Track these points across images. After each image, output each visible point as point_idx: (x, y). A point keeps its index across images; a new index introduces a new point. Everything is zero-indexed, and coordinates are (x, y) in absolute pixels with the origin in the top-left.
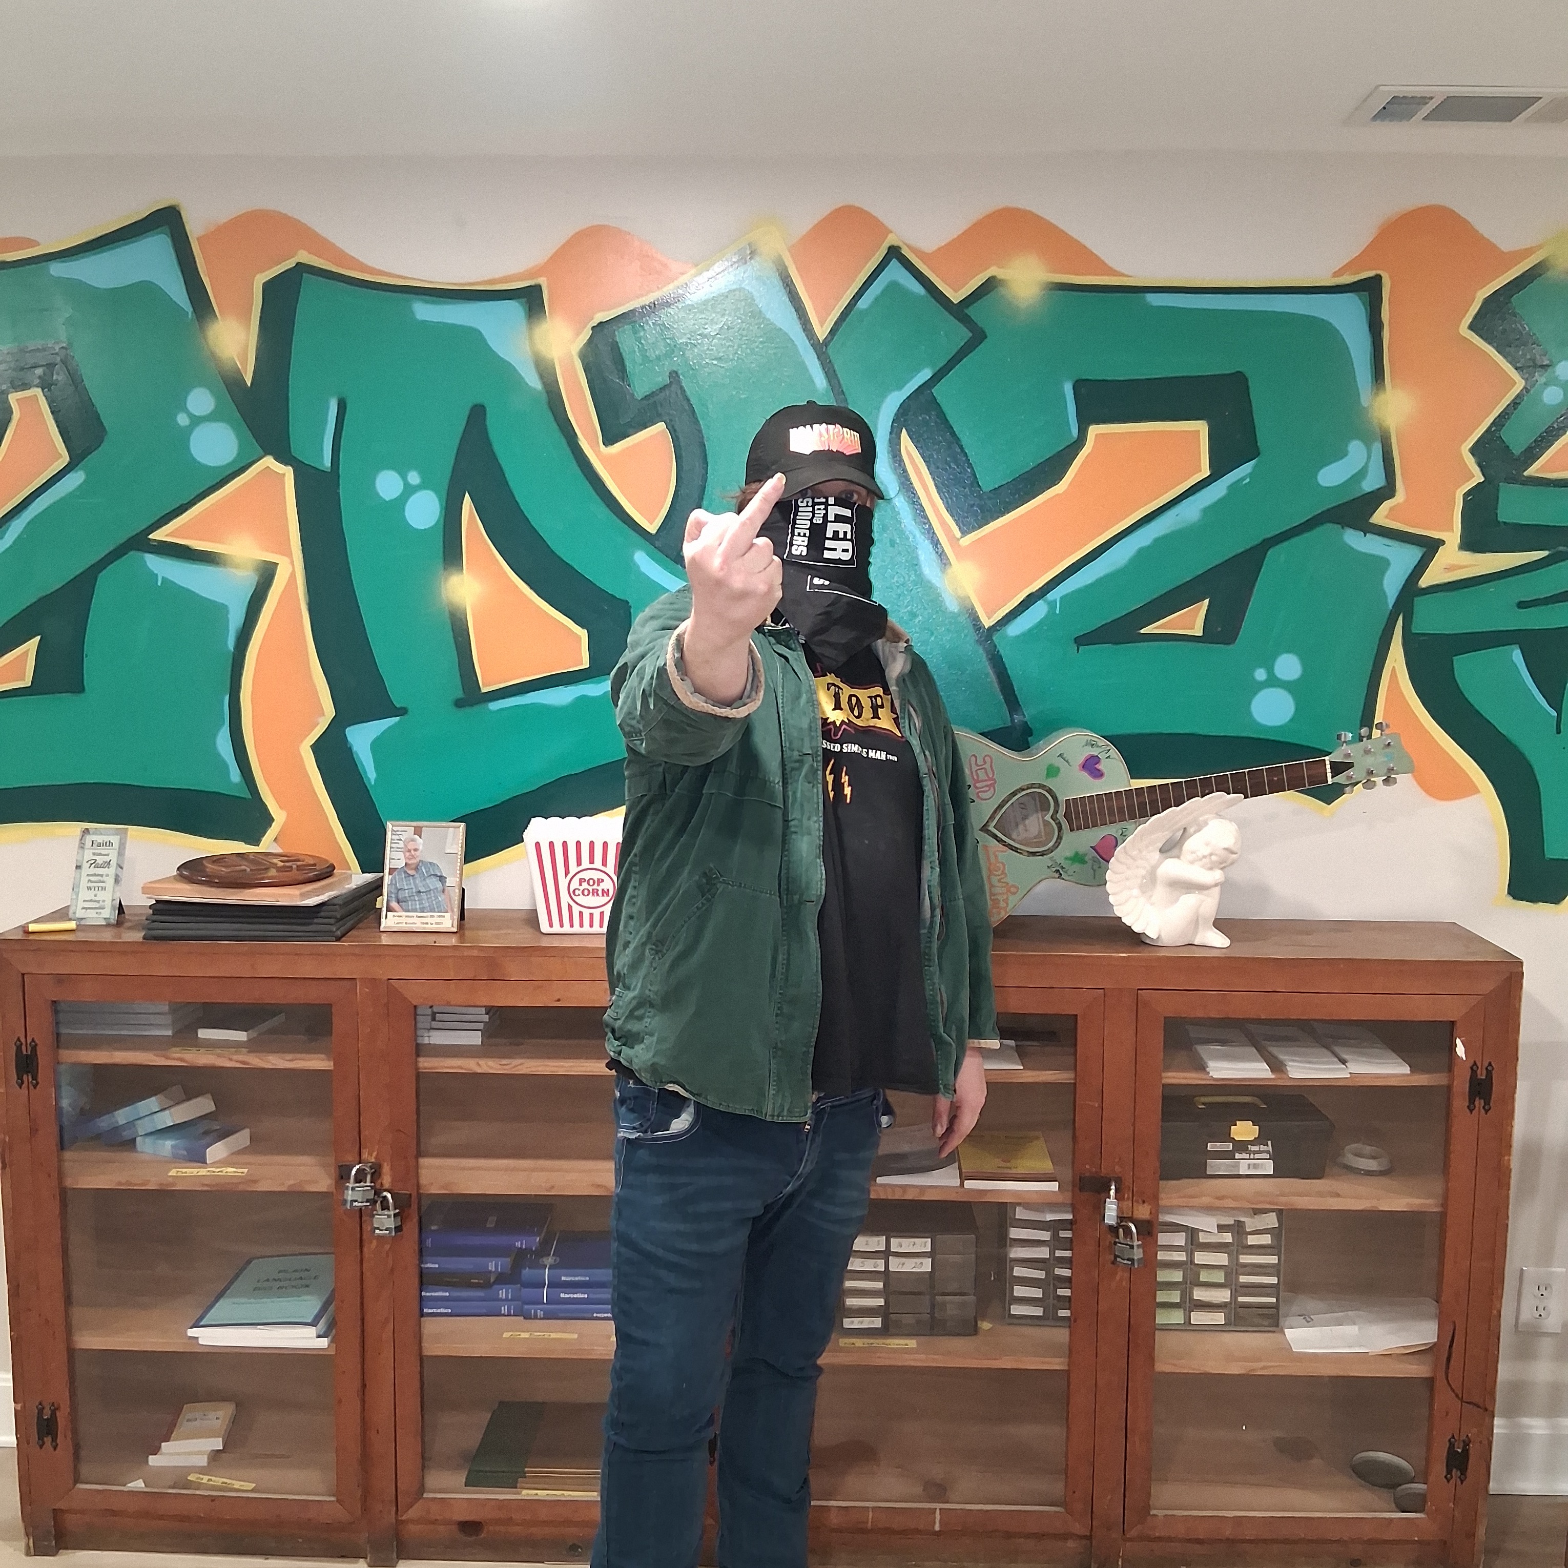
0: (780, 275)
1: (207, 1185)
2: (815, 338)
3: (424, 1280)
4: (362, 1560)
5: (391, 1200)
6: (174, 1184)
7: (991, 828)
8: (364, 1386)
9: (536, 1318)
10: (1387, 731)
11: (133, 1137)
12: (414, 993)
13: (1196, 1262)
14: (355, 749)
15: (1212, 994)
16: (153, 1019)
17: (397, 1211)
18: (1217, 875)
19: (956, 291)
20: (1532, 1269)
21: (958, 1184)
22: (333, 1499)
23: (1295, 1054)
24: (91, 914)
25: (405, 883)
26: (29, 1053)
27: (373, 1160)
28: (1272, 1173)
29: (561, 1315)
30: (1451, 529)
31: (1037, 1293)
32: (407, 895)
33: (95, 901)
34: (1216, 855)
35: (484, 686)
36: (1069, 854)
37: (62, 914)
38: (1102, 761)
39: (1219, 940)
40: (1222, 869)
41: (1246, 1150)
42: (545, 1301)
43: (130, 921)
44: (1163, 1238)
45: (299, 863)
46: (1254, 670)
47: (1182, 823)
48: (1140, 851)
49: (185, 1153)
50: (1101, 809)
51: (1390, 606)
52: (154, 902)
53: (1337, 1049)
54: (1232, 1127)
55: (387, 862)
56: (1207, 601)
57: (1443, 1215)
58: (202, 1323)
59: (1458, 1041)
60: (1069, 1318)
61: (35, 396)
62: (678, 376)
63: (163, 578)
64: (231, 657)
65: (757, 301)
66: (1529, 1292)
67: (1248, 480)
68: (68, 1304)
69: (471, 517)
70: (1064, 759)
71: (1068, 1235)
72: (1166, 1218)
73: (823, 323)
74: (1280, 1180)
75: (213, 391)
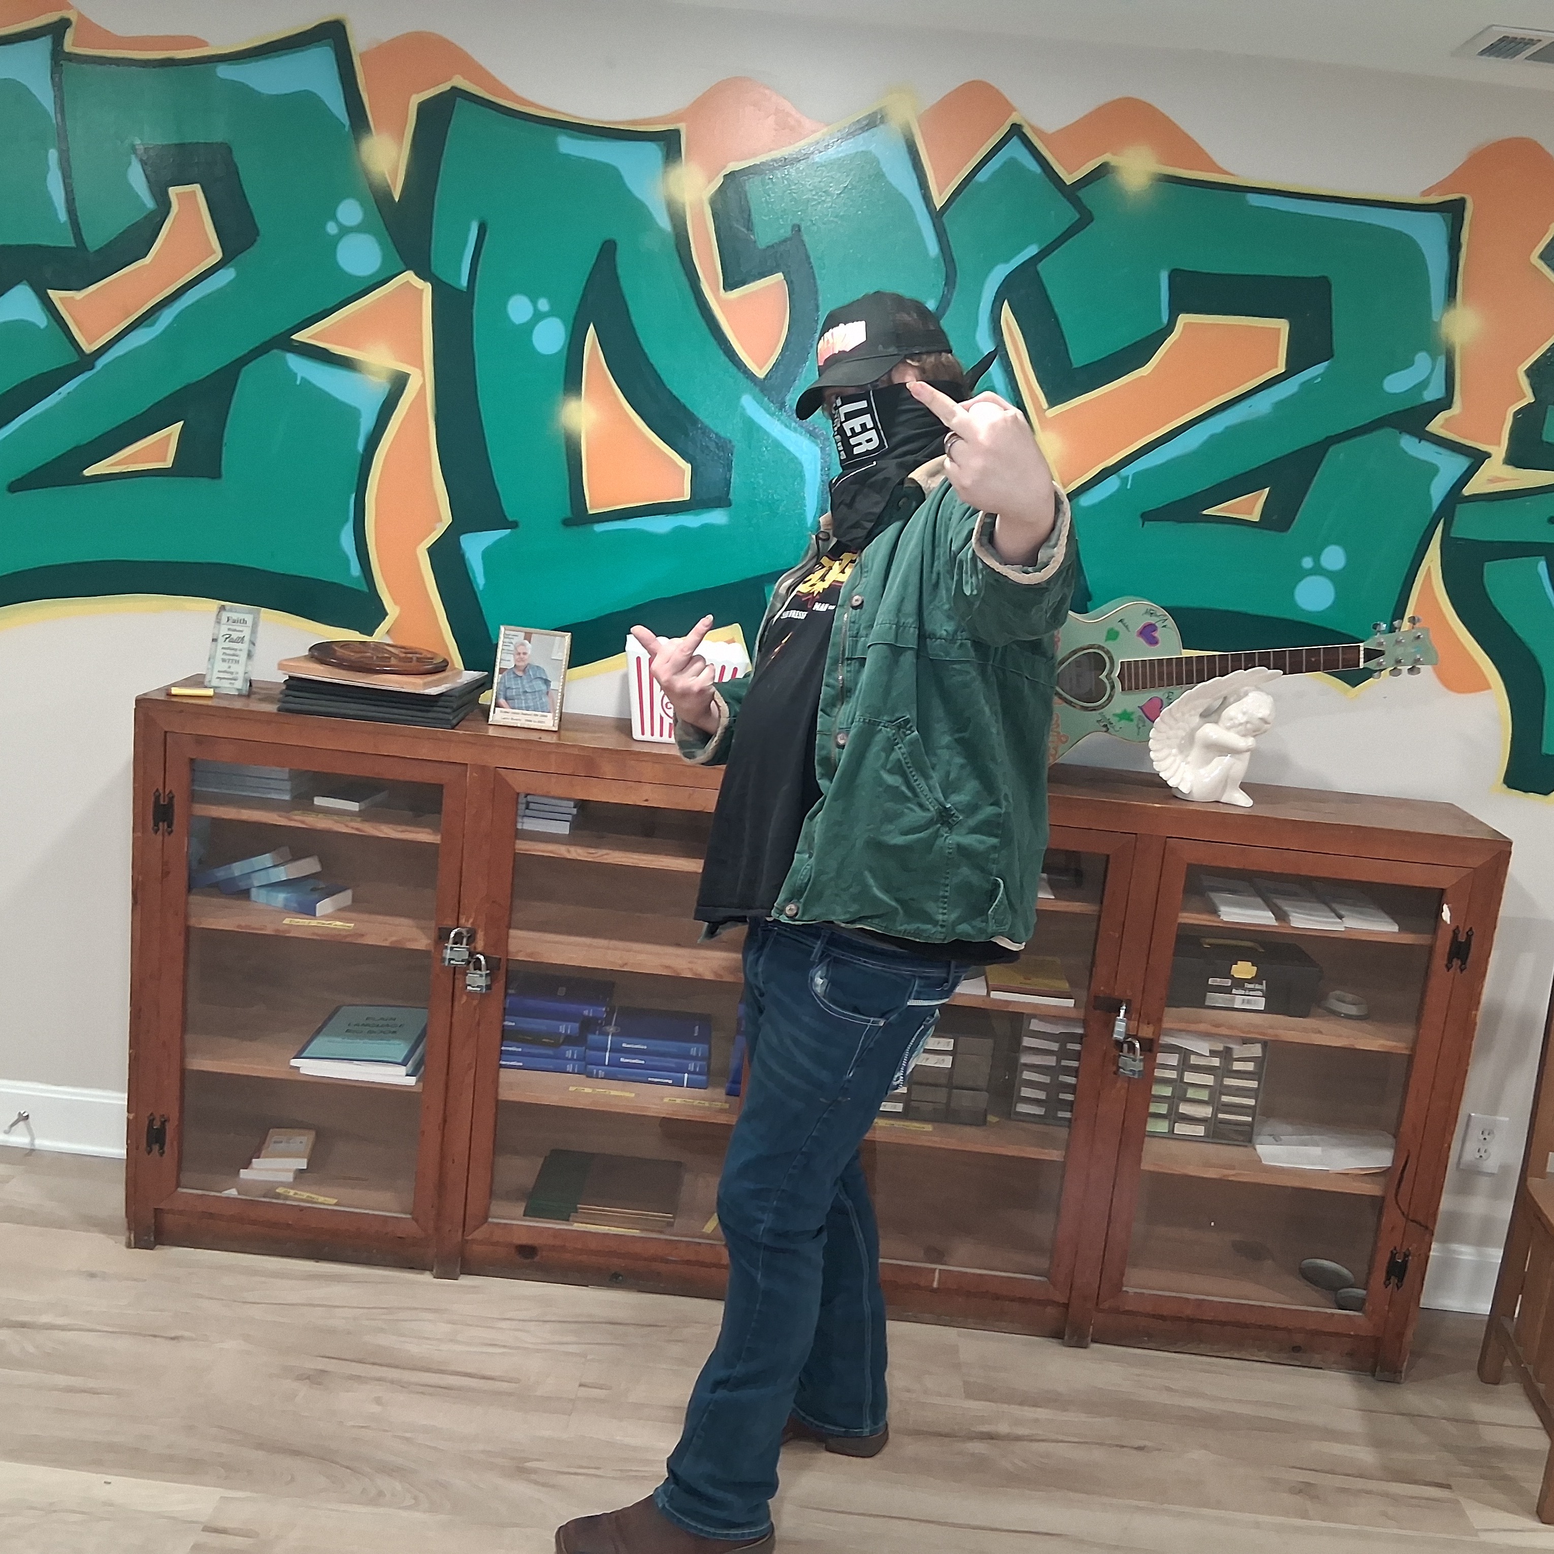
0: (907, 143)
1: (317, 935)
2: (932, 206)
3: (506, 1035)
4: (428, 1272)
5: (483, 962)
6: (288, 931)
8: (445, 1121)
9: (597, 1077)
10: (1417, 625)
11: (248, 887)
12: (519, 782)
13: (1185, 1081)
14: (467, 555)
15: (1232, 847)
16: (273, 784)
17: (488, 972)
18: (1250, 742)
19: (1070, 173)
20: (1479, 1115)
21: (985, 994)
22: (409, 1216)
23: (1297, 907)
24: (225, 684)
25: (513, 683)
26: (166, 803)
27: (469, 926)
28: (1263, 1009)
29: (619, 1076)
30: (1499, 444)
31: (1042, 1095)
32: (514, 694)
33: (229, 672)
34: (1251, 723)
35: (592, 508)
36: (1118, 711)
37: (197, 681)
38: (1160, 630)
39: (1243, 800)
40: (1254, 736)
41: (1243, 987)
42: (607, 1063)
43: (259, 694)
44: (1161, 1058)
45: (418, 655)
46: (1302, 557)
47: (1224, 692)
48: (1183, 714)
49: (295, 905)
50: (1152, 673)
51: (1434, 509)
52: (288, 678)
53: (1335, 906)
54: (1234, 966)
55: (498, 661)
56: (1267, 490)
57: (1410, 1058)
58: (304, 1055)
59: (1445, 907)
60: (1069, 1120)
61: (194, 192)
62: (799, 230)
63: (302, 378)
64: (359, 459)
65: (882, 165)
66: (1475, 1134)
67: (1319, 379)
68: (184, 1030)
69: (593, 347)
70: (1124, 624)
71: (1077, 1047)
72: (1166, 1039)
73: (941, 192)
74: (1268, 1015)
75: (362, 205)
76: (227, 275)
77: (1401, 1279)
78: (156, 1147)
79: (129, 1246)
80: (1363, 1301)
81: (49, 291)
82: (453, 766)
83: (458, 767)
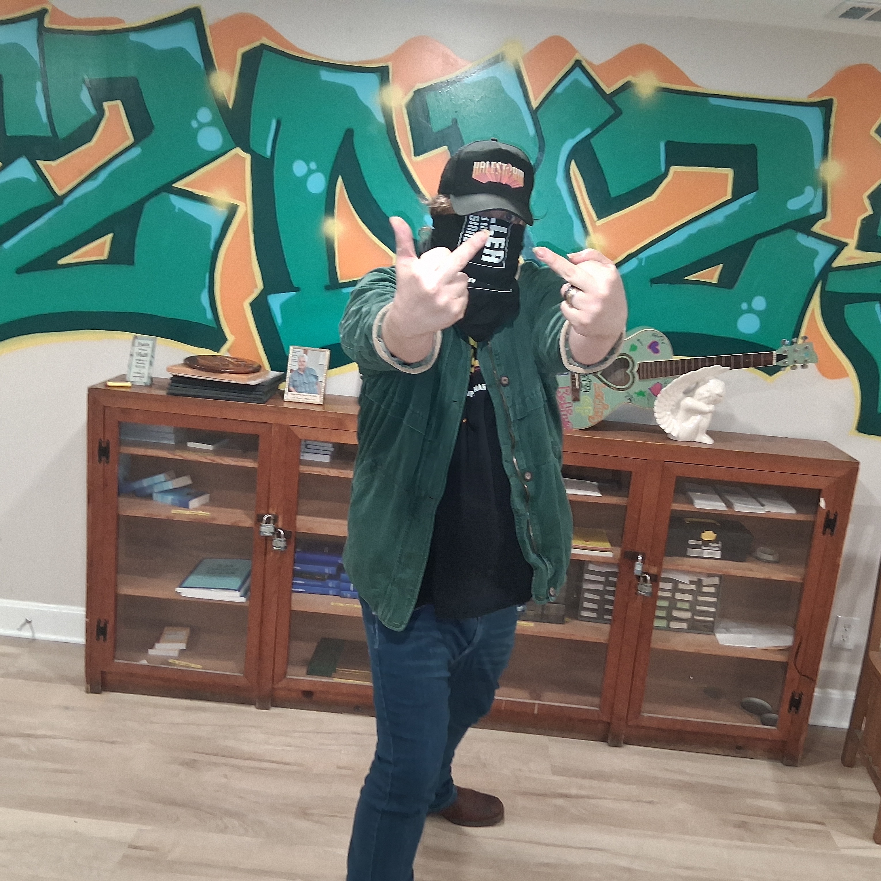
0: (516, 71)
1: (190, 519)
2: (531, 107)
3: (296, 574)
4: (253, 706)
5: (282, 534)
6: (174, 517)
8: (262, 622)
9: (347, 597)
10: (806, 341)
11: (152, 493)
12: (302, 433)
13: (676, 598)
14: (272, 307)
15: (703, 467)
16: (165, 435)
17: (285, 539)
18: (711, 407)
19: (609, 87)
20: (842, 617)
22: (242, 675)
23: (738, 500)
24: (137, 379)
25: (298, 378)
26: (105, 446)
27: (274, 513)
28: (720, 557)
30: (852, 238)
31: (595, 606)
32: (298, 384)
33: (140, 373)
34: (712, 397)
35: (340, 280)
36: (637, 391)
37: (122, 378)
38: (660, 345)
39: (707, 440)
40: (714, 404)
41: (708, 546)
42: (351, 589)
44: (662, 585)
45: (244, 363)
46: (741, 303)
47: (697, 379)
48: (673, 392)
49: (177, 503)
50: (656, 369)
51: (816, 276)
52: (172, 376)
53: (761, 500)
54: (703, 533)
55: (289, 365)
56: (721, 265)
57: (803, 584)
58: (184, 585)
59: (822, 499)
60: (610, 620)
61: (118, 105)
62: (457, 122)
63: (179, 208)
64: (211, 253)
65: (503, 84)
66: (840, 627)
67: (750, 203)
68: (117, 572)
69: (341, 188)
70: (640, 342)
71: (614, 579)
72: (664, 575)
73: (536, 99)
74: (723, 561)
75: (211, 110)
76: (136, 151)
77: (797, 708)
78: (102, 637)
79: (87, 692)
80: (776, 719)
81: (38, 161)
82: (264, 425)
83: (268, 425)
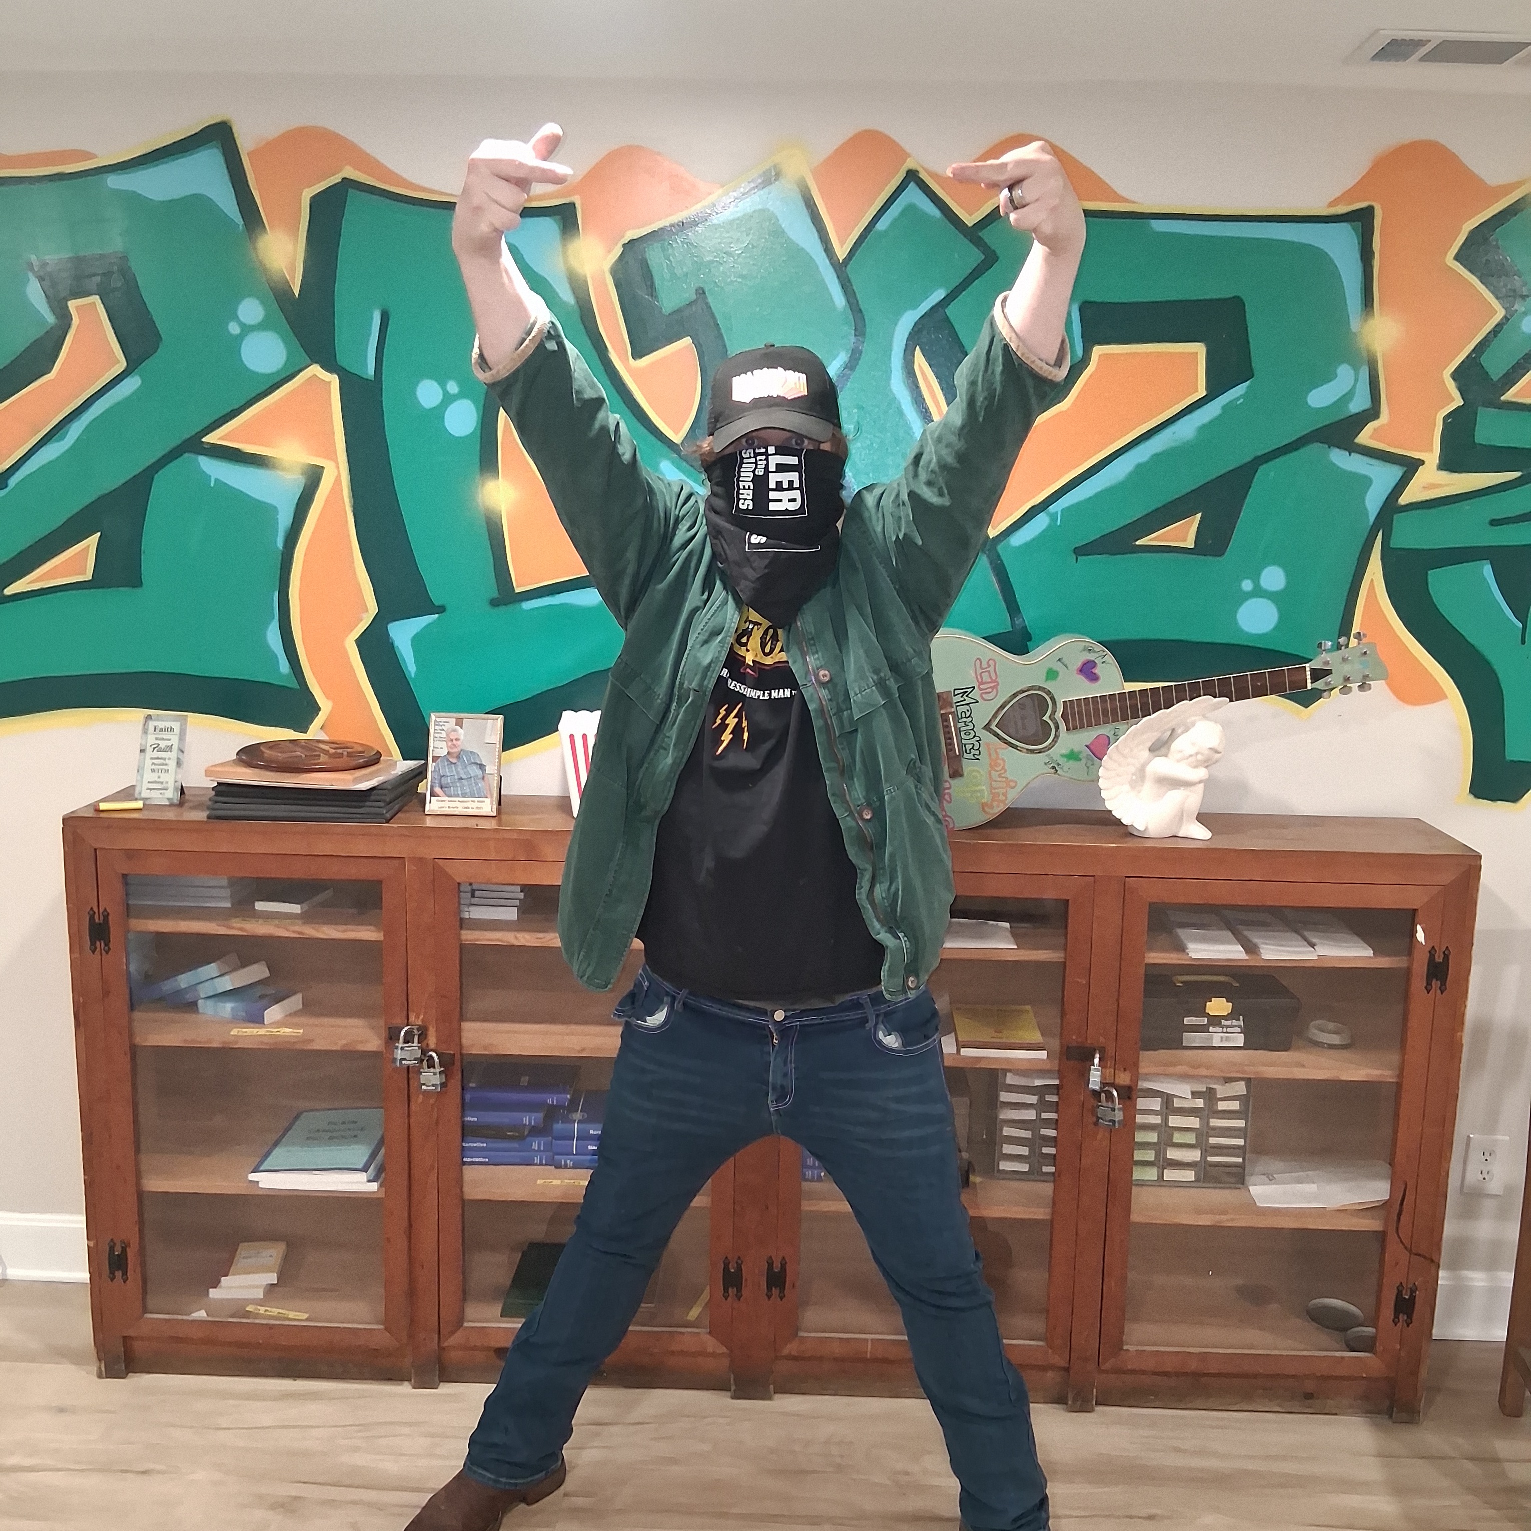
0: (803, 196)
1: (265, 1044)
2: (835, 258)
3: (467, 1131)
4: (406, 1383)
5: (436, 1060)
6: (237, 1043)
7: (993, 727)
8: (410, 1226)
9: (566, 1167)
10: (1364, 640)
11: (196, 999)
12: (459, 872)
13: (1170, 1125)
14: (396, 644)
15: (1193, 882)
16: (213, 892)
17: (442, 1069)
18: (1201, 773)
19: (970, 214)
20: (1477, 1136)
21: (955, 1052)
22: (381, 1327)
23: (1267, 938)
24: (155, 794)
25: (447, 770)
26: (101, 922)
27: (420, 1023)
28: (1242, 1045)
30: (1432, 451)
31: (1024, 1151)
32: (449, 781)
33: (159, 782)
34: (1202, 754)
35: (517, 587)
36: (1064, 752)
37: (128, 793)
38: (1099, 666)
39: (1201, 833)
40: (1206, 767)
41: (1219, 1024)
42: (574, 1152)
43: (191, 801)
44: (1141, 1103)
45: (348, 750)
46: (1241, 581)
47: (1171, 725)
49: (244, 1014)
50: (1096, 710)
51: (1371, 523)
52: (216, 784)
53: (1306, 933)
54: (1208, 1003)
55: (431, 749)
56: (1199, 515)
57: (1399, 1085)
58: (262, 1168)
59: (1419, 928)
60: (1053, 1174)
61: (94, 304)
62: (704, 293)
63: (216, 480)
64: (280, 556)
65: (780, 222)
66: (1475, 1157)
67: (1242, 400)
68: (138, 1150)
69: (506, 427)
70: (1063, 663)
71: (1054, 1098)
72: (1144, 1085)
73: (842, 244)
74: (1248, 1052)
75: (262, 303)
76: (132, 384)
77: (1410, 1315)
78: (119, 1274)
79: (100, 1376)
80: (1374, 1339)
82: (389, 861)
83: (397, 861)
